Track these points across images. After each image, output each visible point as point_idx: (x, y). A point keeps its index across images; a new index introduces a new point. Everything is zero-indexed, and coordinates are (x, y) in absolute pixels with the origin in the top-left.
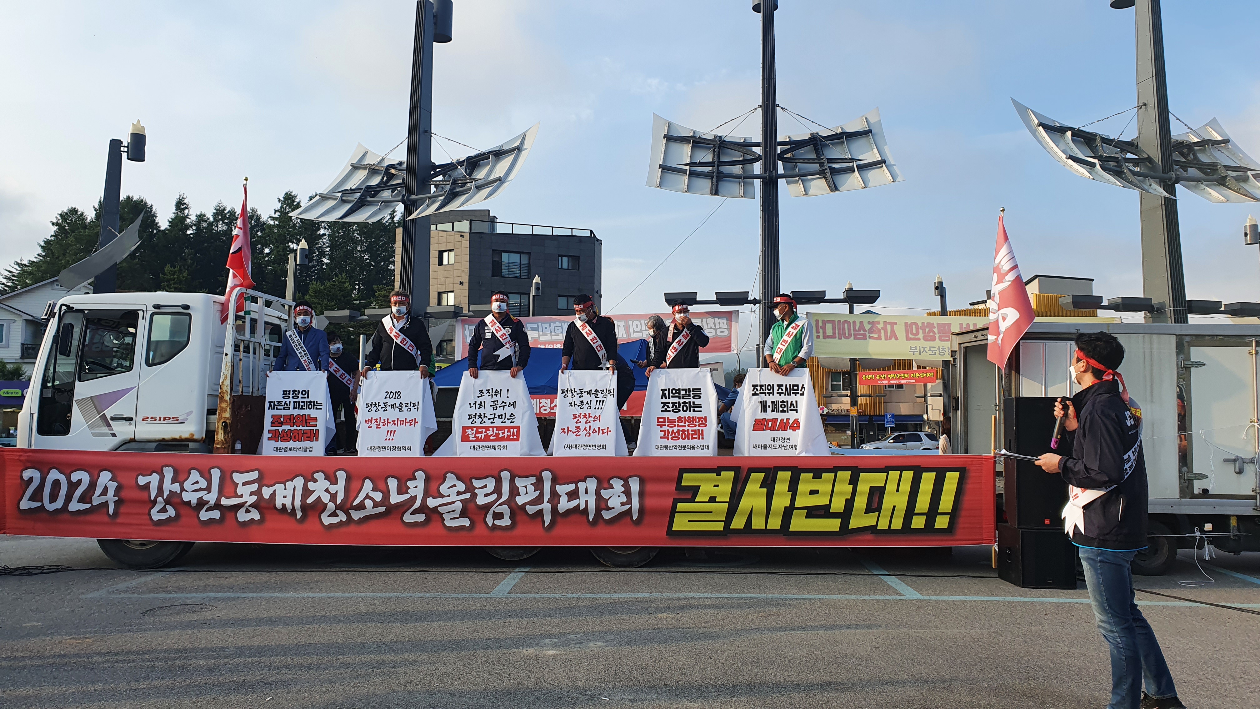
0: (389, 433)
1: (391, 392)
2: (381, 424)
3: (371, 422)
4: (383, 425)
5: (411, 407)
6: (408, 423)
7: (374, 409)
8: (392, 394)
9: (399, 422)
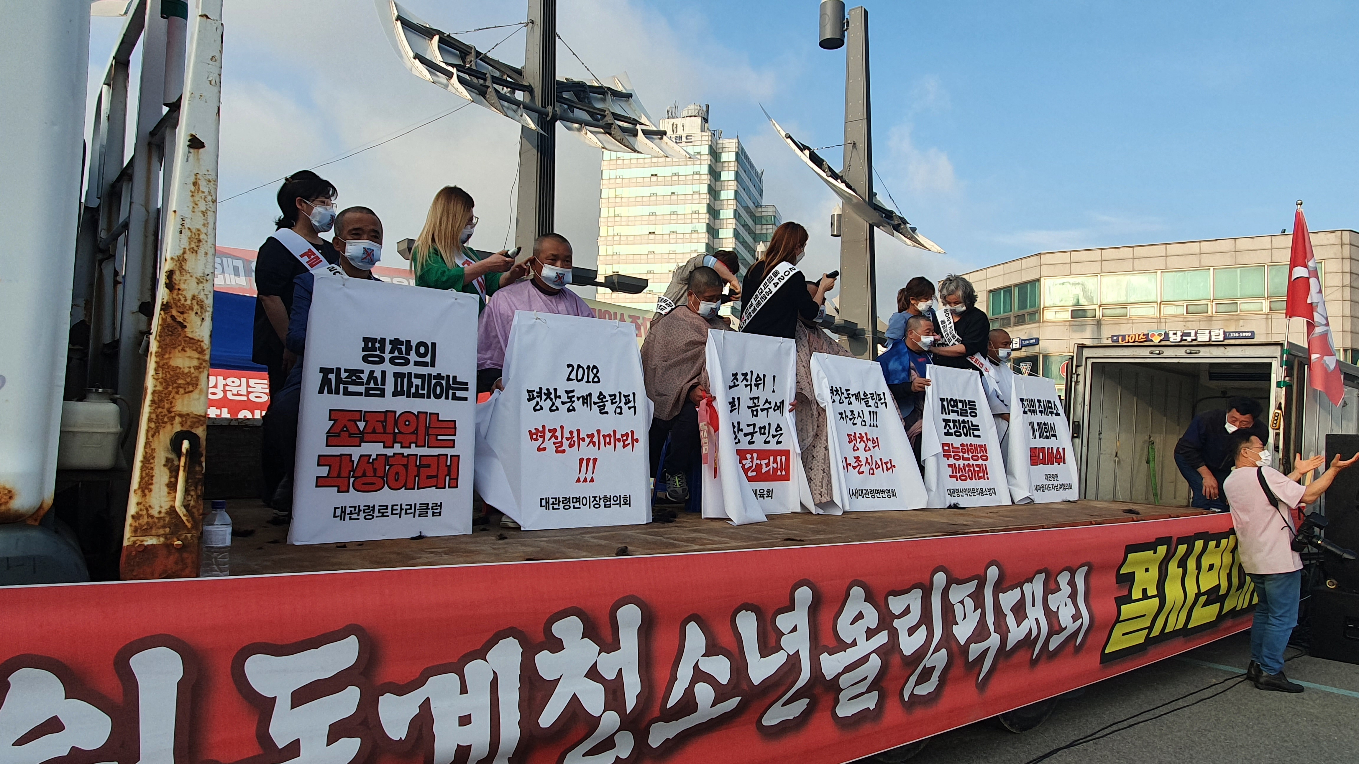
0: (584, 462)
1: (579, 366)
2: (566, 443)
3: (543, 437)
4: (571, 446)
5: (622, 404)
6: (619, 440)
7: (547, 404)
8: (581, 370)
9: (602, 438)
